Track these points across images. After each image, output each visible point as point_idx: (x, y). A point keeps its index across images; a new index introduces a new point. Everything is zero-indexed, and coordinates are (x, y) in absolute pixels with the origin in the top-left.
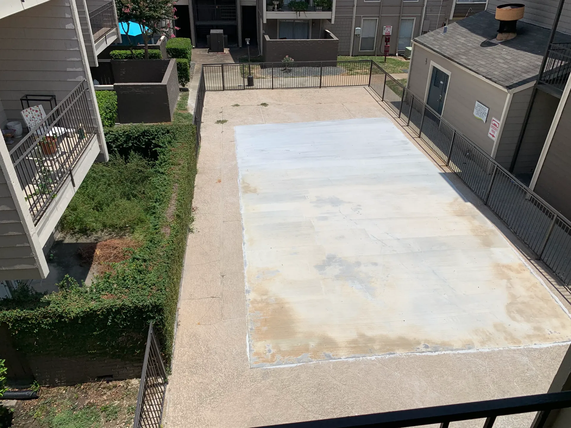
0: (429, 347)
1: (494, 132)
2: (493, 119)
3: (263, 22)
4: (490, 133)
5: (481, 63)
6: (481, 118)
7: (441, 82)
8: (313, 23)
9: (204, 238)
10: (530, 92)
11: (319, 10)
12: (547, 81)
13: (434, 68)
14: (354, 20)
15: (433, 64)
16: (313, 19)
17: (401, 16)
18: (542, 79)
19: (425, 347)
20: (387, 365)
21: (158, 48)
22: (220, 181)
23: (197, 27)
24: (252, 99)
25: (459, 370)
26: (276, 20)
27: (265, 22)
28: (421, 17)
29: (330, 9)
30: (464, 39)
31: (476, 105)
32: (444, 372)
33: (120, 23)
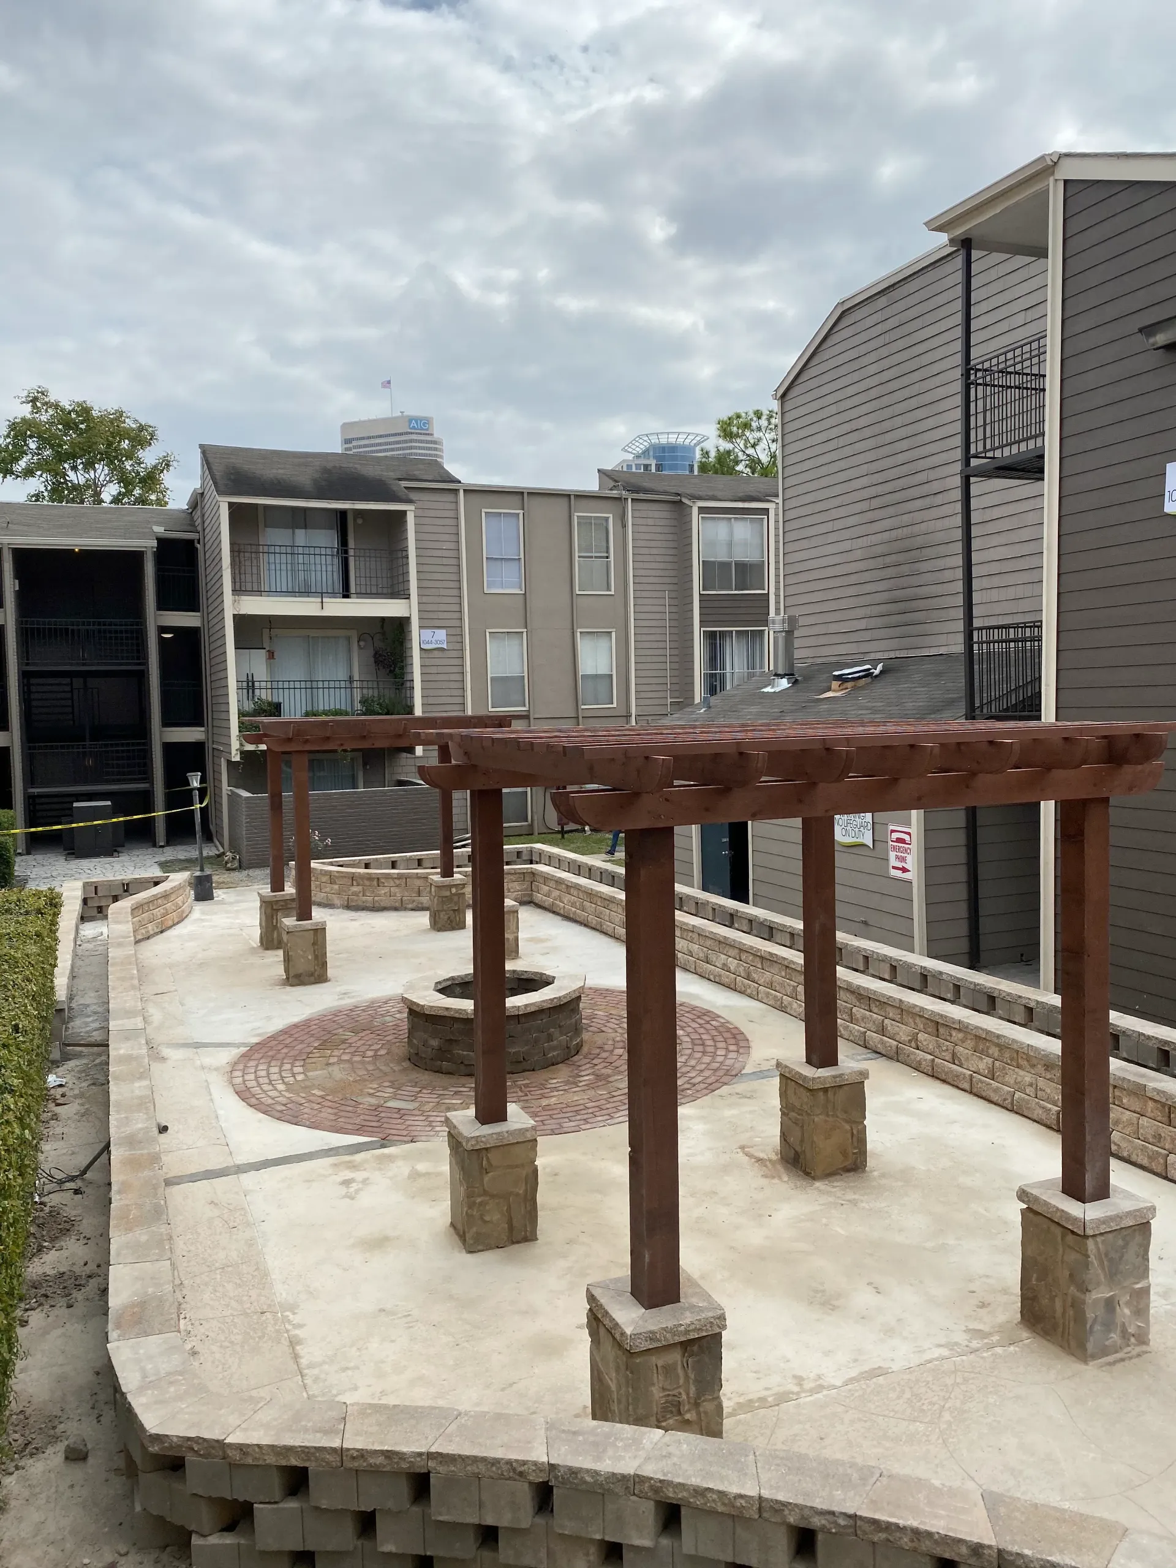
1: (903, 860)
2: (892, 827)
4: (894, 868)
6: (858, 840)
8: (364, 763)
16: (363, 751)
23: (30, 800)
27: (237, 758)
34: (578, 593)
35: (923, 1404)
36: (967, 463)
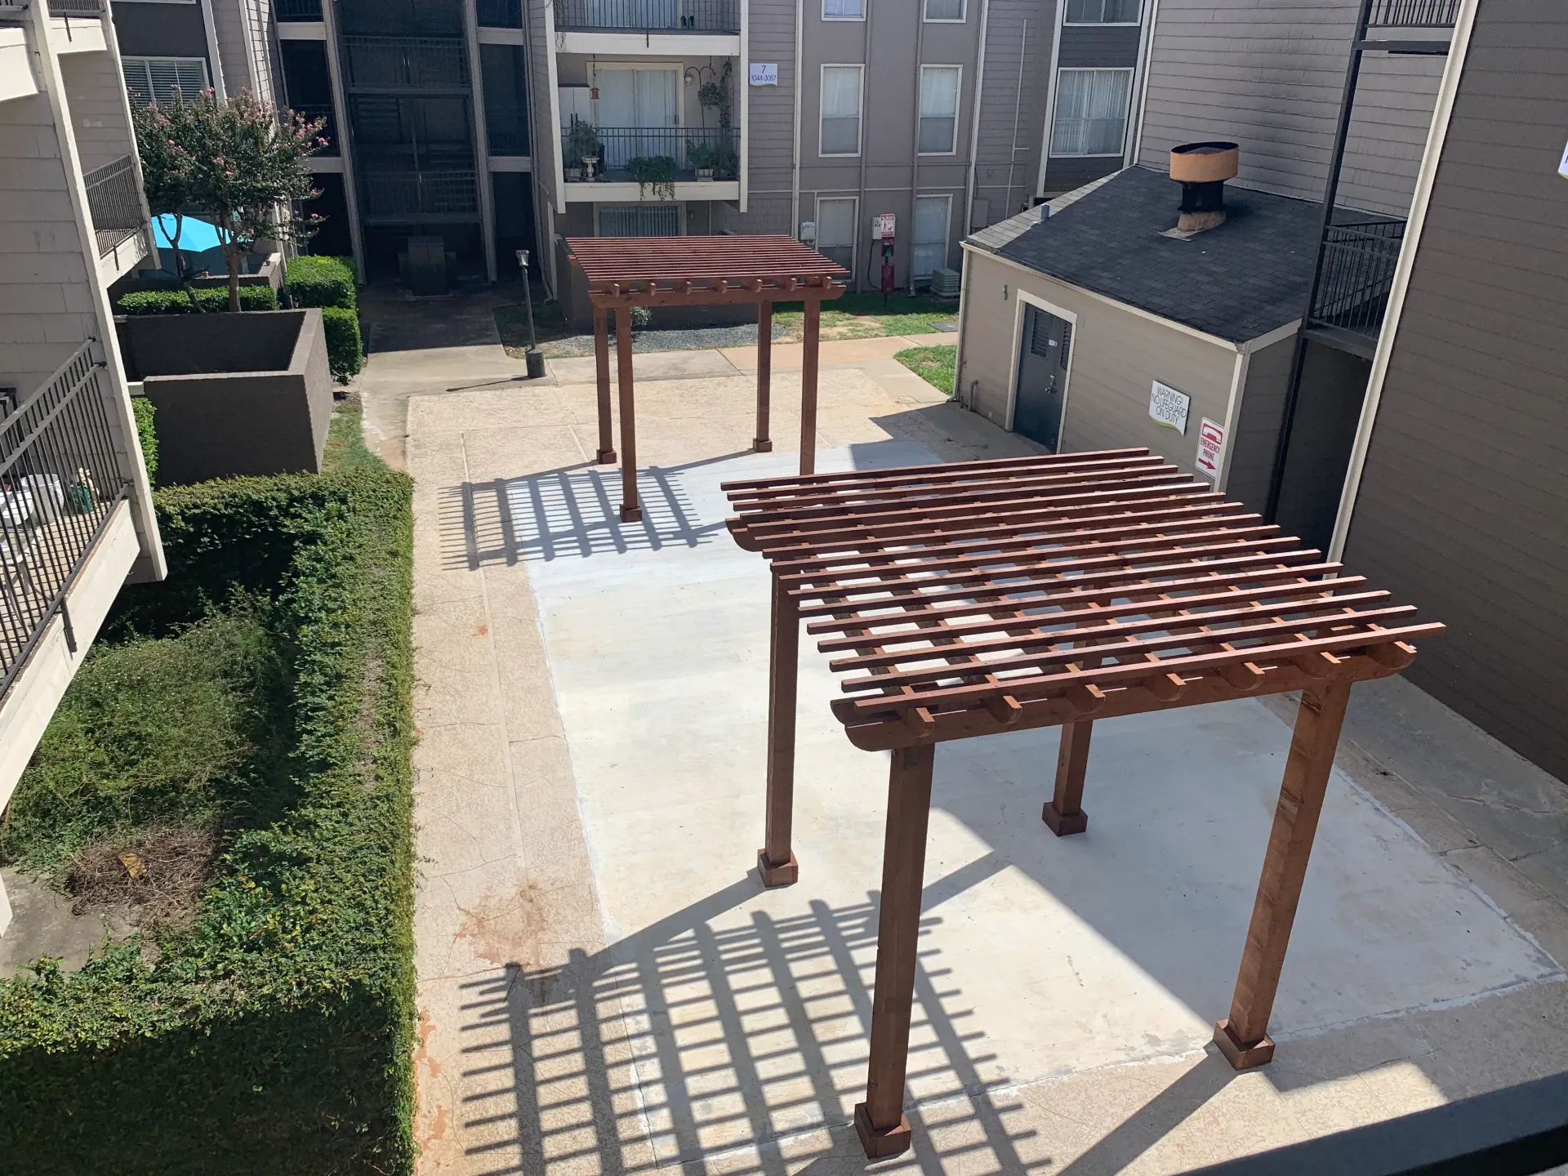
0: (1160, 1041)
1: (1211, 456)
2: (1205, 421)
3: (555, 212)
4: (1200, 460)
5: (1154, 285)
6: (1171, 423)
7: (1052, 343)
8: (689, 212)
9: (457, 795)
10: (1290, 349)
11: (704, 176)
12: (1330, 319)
13: (1028, 305)
14: (796, 203)
15: (1024, 296)
16: (688, 202)
17: (915, 191)
18: (1317, 314)
19: (1149, 1042)
20: (1058, 1109)
21: (264, 281)
22: (483, 630)
23: (367, 230)
24: (545, 409)
25: (1255, 1098)
26: (588, 206)
27: (562, 209)
28: (965, 192)
29: (733, 176)
30: (1098, 232)
31: (1154, 391)
32: (1216, 1108)
33: (155, 219)
34: (925, 21)
35: (1093, 1107)
36: (1362, 33)
